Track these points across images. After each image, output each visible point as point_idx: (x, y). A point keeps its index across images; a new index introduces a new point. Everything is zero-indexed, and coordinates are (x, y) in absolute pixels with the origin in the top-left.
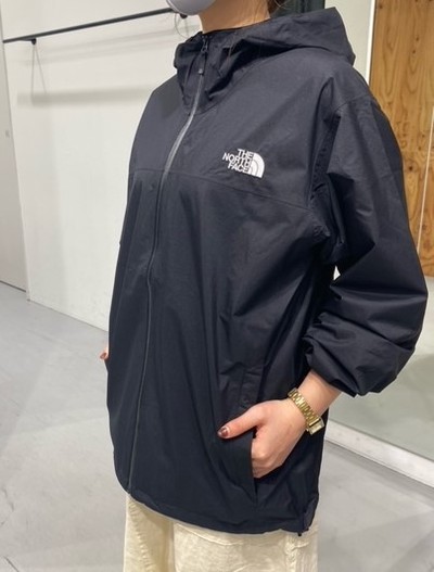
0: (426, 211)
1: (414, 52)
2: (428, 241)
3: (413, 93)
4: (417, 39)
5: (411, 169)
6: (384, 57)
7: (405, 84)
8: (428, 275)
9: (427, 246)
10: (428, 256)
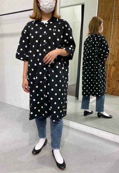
0: (108, 76)
2: (109, 85)
4: (106, 30)
8: (109, 94)
9: (109, 86)
10: (109, 89)
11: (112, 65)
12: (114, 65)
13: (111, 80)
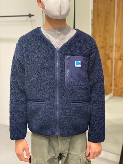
1: (107, 18)
2: (116, 84)
3: (108, 32)
5: (109, 58)
6: (98, 19)
7: (105, 29)
8: (117, 96)
9: (116, 86)
10: (116, 89)
11: (118, 59)
12: (120, 59)
13: (118, 77)
